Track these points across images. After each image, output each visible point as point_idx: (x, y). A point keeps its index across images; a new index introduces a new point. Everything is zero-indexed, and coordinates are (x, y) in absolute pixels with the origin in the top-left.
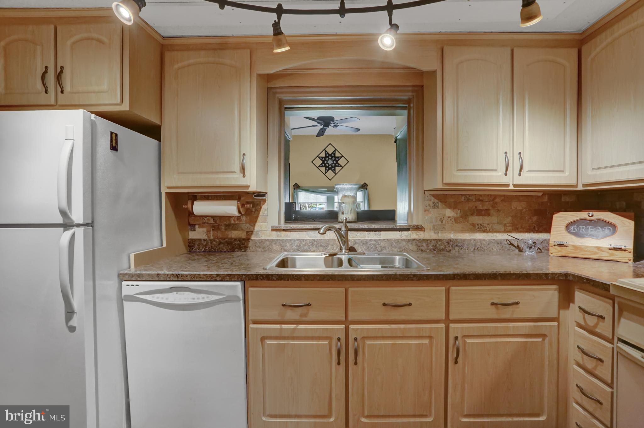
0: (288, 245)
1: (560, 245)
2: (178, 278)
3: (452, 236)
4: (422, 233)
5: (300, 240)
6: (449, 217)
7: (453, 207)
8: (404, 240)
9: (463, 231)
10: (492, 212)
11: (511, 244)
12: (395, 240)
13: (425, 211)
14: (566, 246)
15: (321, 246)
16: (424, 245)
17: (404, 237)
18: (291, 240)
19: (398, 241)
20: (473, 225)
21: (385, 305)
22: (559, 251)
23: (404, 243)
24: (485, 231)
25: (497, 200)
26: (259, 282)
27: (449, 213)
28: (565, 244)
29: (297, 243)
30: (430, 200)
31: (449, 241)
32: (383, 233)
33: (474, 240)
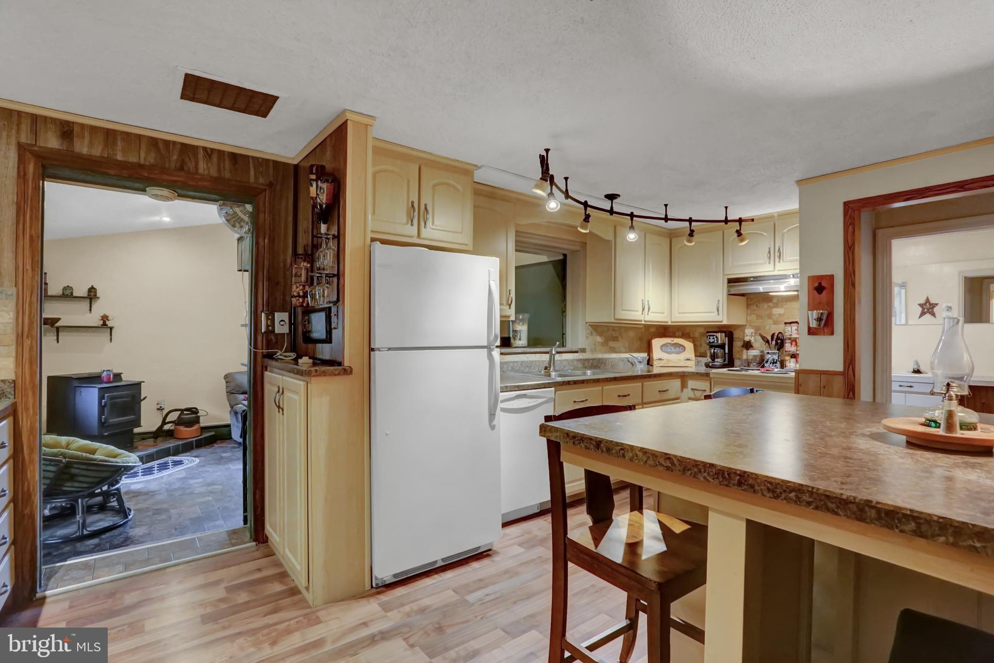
0: (505, 366)
1: (660, 359)
2: (519, 388)
3: (600, 356)
4: (584, 354)
5: (514, 362)
6: (599, 342)
7: (600, 335)
8: (576, 360)
9: (605, 352)
10: (620, 339)
11: (629, 361)
12: (571, 360)
13: (587, 337)
14: (663, 360)
15: (527, 367)
16: (587, 363)
17: (575, 358)
18: (507, 362)
19: (573, 361)
20: (611, 348)
21: (619, 396)
22: (659, 363)
23: (576, 362)
24: (616, 352)
25: (622, 330)
26: (564, 387)
27: (599, 339)
28: (663, 358)
29: (511, 364)
30: (589, 329)
31: (600, 359)
32: (564, 354)
33: (612, 358)
